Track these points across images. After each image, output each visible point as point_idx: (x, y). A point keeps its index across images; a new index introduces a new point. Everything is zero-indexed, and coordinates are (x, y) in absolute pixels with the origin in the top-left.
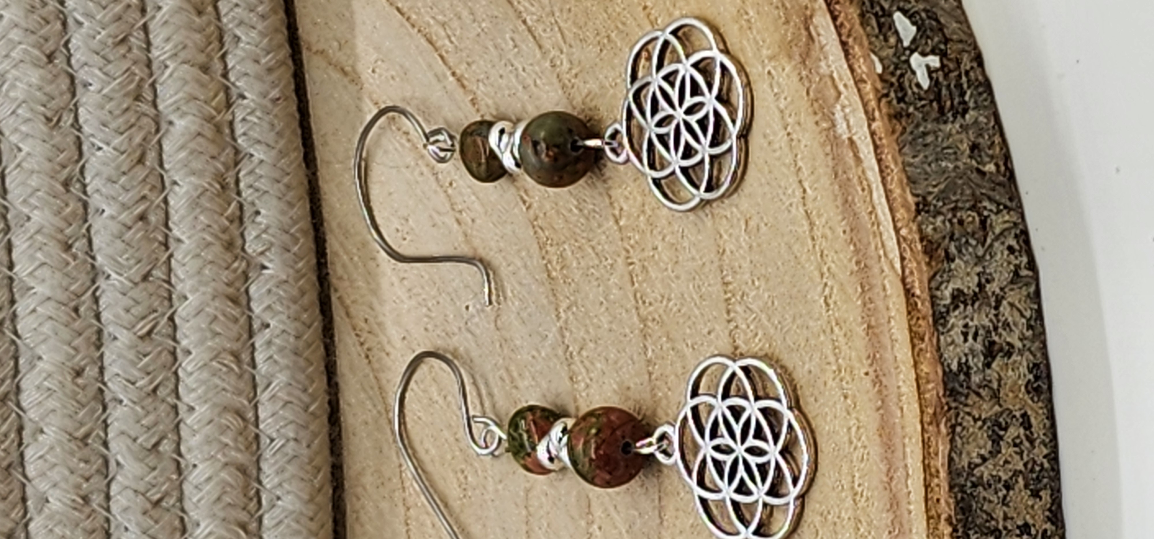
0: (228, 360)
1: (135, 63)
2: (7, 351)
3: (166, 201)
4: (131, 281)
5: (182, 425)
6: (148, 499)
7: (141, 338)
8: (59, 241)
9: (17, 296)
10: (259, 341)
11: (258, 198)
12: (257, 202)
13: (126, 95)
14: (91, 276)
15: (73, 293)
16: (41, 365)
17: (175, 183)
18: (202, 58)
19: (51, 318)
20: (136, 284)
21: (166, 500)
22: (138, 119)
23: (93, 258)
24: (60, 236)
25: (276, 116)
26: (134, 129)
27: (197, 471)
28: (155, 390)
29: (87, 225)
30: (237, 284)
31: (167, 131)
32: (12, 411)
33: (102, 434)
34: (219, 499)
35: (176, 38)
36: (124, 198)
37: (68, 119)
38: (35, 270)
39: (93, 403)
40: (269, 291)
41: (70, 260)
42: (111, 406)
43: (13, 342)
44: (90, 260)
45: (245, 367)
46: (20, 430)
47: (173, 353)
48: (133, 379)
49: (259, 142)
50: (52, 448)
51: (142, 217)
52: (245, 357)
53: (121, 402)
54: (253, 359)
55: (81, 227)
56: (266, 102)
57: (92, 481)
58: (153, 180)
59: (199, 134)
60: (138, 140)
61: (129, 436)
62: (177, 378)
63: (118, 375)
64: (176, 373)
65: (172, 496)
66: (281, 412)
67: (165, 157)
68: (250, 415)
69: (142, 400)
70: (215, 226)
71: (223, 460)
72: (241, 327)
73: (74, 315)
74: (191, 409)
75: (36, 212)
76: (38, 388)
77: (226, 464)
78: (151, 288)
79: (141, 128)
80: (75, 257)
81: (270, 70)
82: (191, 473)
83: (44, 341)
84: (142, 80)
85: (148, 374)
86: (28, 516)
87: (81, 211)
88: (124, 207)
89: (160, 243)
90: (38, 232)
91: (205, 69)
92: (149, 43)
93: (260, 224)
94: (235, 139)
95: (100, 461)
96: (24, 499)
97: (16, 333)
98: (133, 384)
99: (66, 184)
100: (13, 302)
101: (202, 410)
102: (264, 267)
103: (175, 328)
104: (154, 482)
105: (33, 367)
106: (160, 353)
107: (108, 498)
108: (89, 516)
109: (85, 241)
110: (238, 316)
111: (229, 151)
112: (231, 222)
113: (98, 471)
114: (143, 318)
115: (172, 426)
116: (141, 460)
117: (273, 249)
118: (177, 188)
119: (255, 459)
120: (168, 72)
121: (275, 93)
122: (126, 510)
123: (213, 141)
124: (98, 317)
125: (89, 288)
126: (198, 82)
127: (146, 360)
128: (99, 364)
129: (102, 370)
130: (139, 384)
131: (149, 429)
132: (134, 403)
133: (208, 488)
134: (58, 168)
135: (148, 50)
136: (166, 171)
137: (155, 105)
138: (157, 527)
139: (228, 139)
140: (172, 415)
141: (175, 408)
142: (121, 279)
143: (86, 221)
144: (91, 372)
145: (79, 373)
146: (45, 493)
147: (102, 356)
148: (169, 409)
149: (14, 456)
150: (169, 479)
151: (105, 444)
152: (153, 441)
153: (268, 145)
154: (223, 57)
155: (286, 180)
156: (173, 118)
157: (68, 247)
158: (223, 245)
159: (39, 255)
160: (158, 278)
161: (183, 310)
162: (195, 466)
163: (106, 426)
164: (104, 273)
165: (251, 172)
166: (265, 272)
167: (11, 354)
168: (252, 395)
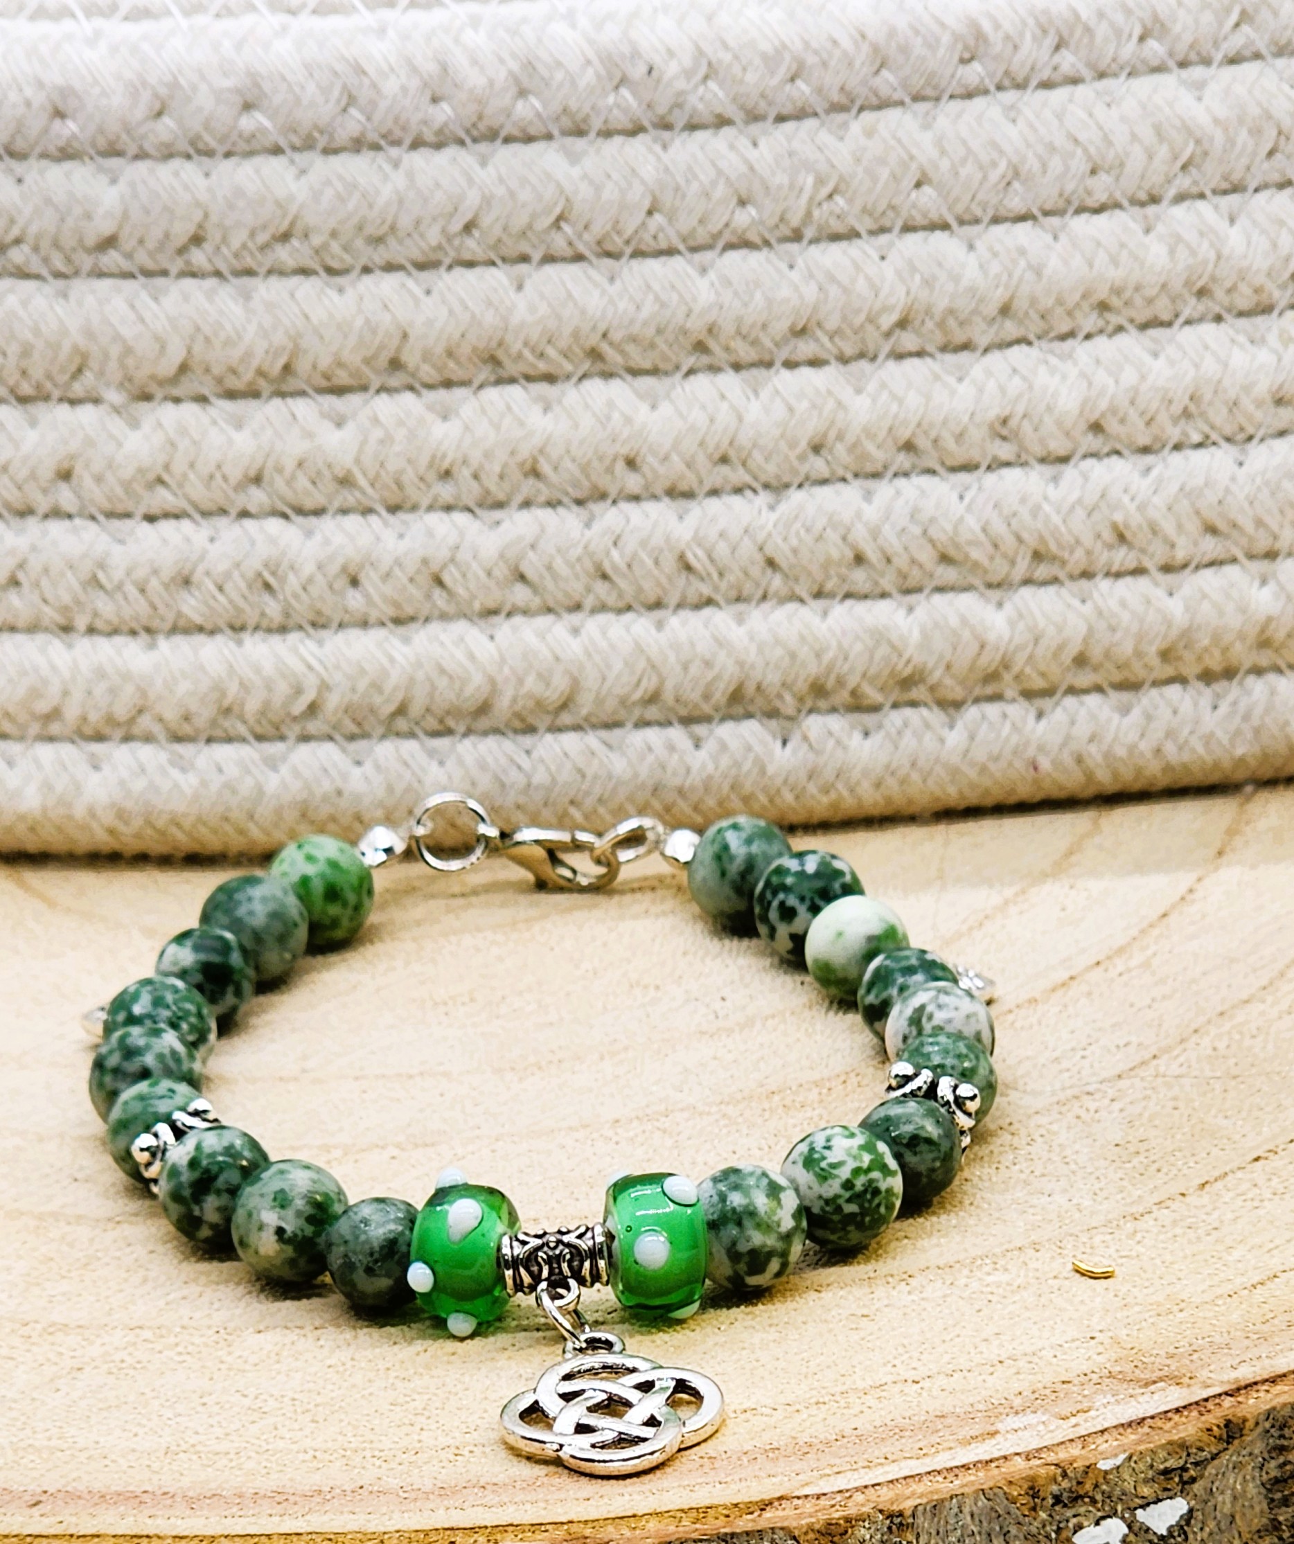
0: (649, 685)
1: (1089, 553)
2: (665, 358)
3: (884, 595)
4: (765, 542)
5: (550, 618)
6: (445, 566)
7: (682, 558)
8: (825, 435)
9: (744, 373)
10: (677, 734)
11: (888, 734)
12: (882, 733)
13: (1042, 539)
14: (774, 483)
15: (749, 454)
16: (644, 408)
17: (911, 609)
18: (1096, 654)
19: (712, 420)
20: (761, 549)
21: (444, 594)
22: (1005, 556)
23: (800, 486)
24: (832, 435)
25: (1010, 764)
26: (990, 549)
27: (484, 639)
28: (605, 577)
29: (849, 476)
30: (760, 701)
31: (988, 601)
32: (576, 367)
33: (542, 499)
34: (442, 671)
35: (1125, 617)
36: (888, 532)
37: (1005, 451)
38: (783, 399)
39: (586, 484)
40: (749, 749)
41: (799, 450)
42: (582, 512)
43: (677, 368)
44: (796, 482)
45: (637, 712)
46: (550, 378)
47: (658, 605)
48: (620, 544)
49: (972, 738)
50: (522, 424)
51: (859, 559)
52: (652, 712)
53: (588, 525)
54: (648, 724)
55: (846, 468)
56: (1031, 752)
57: (474, 484)
58: (915, 576)
59: (982, 647)
60: (976, 554)
61: (537, 539)
62: (620, 611)
63: (628, 521)
64: (629, 608)
65: (448, 602)
66: (568, 766)
67: (950, 596)
68: (566, 718)
69: (592, 555)
70: (846, 668)
71: (499, 679)
72: (696, 706)
73: (717, 456)
74: (576, 631)
75: (868, 401)
76: (610, 404)
77: (492, 682)
78: (755, 571)
79: (992, 558)
80: (802, 458)
81: (1079, 760)
82: (482, 631)
83: (680, 415)
84: (1064, 563)
85: (629, 566)
86: (424, 392)
87: (869, 468)
88: (875, 533)
89: (821, 586)
90: (839, 404)
91: (1081, 661)
92: (1118, 575)
93: (850, 736)
94: (977, 700)
95: (501, 496)
96: (448, 384)
97: (691, 372)
98: (615, 544)
99: (909, 447)
100: (737, 367)
101: (573, 647)
102: (785, 743)
103: (697, 607)
104: (469, 575)
105: (641, 396)
106: (659, 584)
107: (448, 508)
108: (421, 479)
109: (826, 475)
110: (713, 701)
111: (958, 693)
112: (854, 693)
113: (488, 492)
114: (712, 560)
115: (551, 604)
116: (502, 556)
117: (811, 756)
118: (902, 612)
119: (502, 726)
120: (1076, 603)
121: (1045, 764)
122: (430, 533)
123: (972, 668)
124: (714, 492)
125: (756, 478)
126: (1061, 648)
127: (649, 562)
128: (644, 495)
129: (636, 498)
130: (615, 554)
131: (549, 568)
132: (586, 547)
133: (460, 655)
134: (933, 434)
135: (1108, 574)
136: (928, 597)
137: (1027, 582)
138: (405, 581)
139: (978, 691)
140: (567, 602)
141: (577, 607)
142: (770, 526)
143: (856, 475)
144: (633, 482)
145: (631, 463)
146: (457, 414)
147: (655, 497)
148: (577, 597)
149: (511, 369)
150: (474, 597)
151: (526, 504)
152: (530, 574)
153: (967, 751)
154: (1099, 689)
155: (915, 776)
156: (1008, 606)
157: (817, 449)
158: (817, 678)
159: (805, 404)
160: (769, 584)
161: (720, 619)
162: (492, 637)
163: (552, 504)
164: (778, 502)
165: (927, 726)
166: (779, 743)
167: (662, 366)
168: (594, 720)
